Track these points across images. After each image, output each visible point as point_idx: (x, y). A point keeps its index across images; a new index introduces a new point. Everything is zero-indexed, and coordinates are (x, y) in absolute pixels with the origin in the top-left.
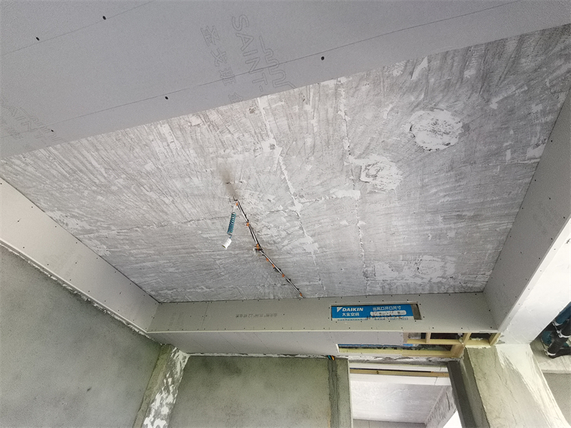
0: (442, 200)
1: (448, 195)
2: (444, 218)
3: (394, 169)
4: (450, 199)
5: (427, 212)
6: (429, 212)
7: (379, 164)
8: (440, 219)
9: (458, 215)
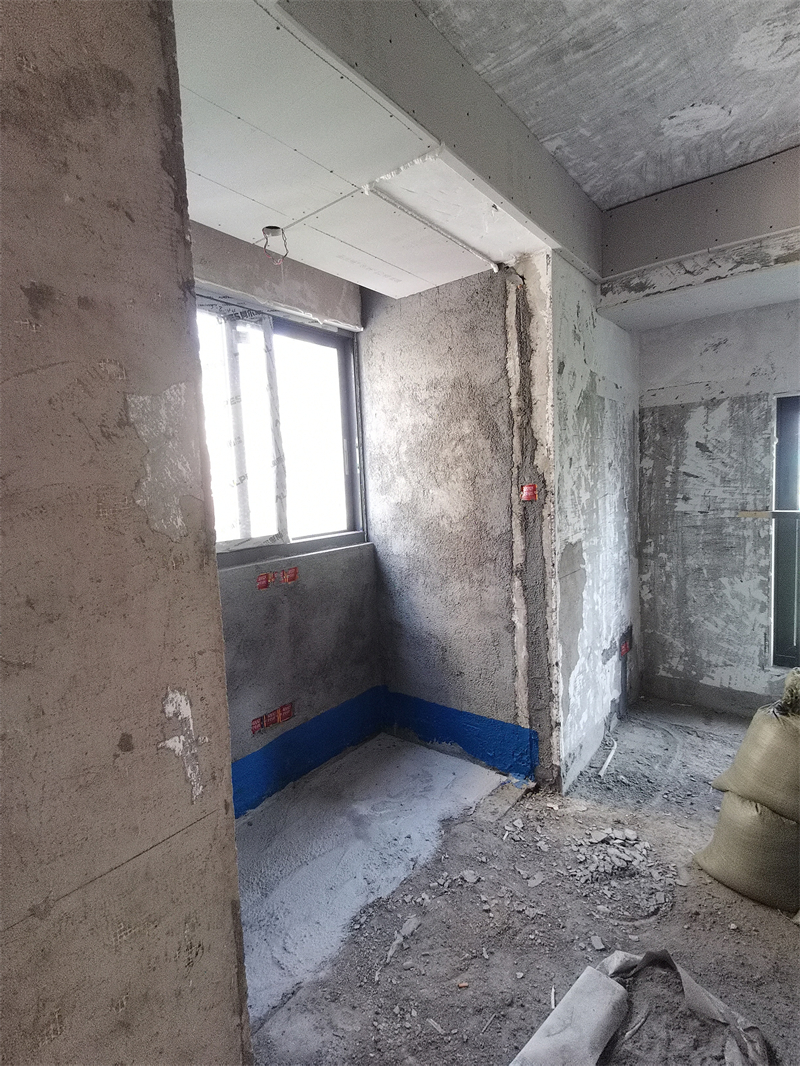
0: (637, 58)
1: (631, 69)
2: (613, 29)
3: (748, 62)
4: (624, 64)
5: (656, 23)
6: (652, 25)
7: (779, 58)
8: (620, 23)
9: (591, 46)
